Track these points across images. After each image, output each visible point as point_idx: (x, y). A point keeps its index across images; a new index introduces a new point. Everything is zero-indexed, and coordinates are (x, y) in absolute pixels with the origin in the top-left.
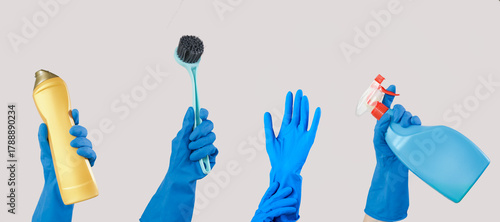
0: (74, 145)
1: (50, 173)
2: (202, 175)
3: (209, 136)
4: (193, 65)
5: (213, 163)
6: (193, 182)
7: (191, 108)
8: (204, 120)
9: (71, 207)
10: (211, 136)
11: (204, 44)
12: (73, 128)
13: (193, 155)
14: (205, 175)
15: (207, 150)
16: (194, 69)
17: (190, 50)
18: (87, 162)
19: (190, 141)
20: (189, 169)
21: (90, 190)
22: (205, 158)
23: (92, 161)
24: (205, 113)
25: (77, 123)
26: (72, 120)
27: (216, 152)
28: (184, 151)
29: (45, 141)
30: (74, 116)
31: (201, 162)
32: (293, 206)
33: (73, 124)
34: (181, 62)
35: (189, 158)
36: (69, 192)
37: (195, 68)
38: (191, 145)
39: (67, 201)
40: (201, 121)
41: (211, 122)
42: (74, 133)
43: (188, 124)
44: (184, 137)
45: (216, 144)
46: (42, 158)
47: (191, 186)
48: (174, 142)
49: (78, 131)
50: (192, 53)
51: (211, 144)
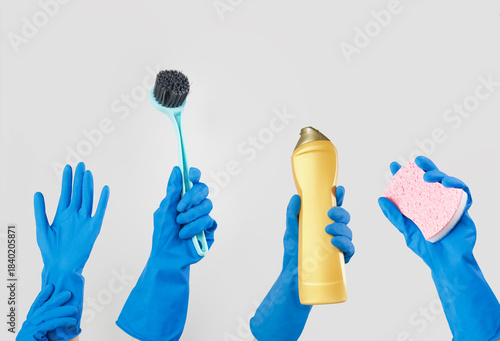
0: (330, 231)
1: (291, 259)
2: (197, 258)
3: (203, 204)
4: (176, 110)
5: (210, 241)
6: (186, 268)
7: (177, 168)
8: (196, 183)
9: (308, 308)
10: (205, 205)
11: (189, 80)
12: (333, 209)
13: (184, 232)
14: (201, 257)
15: (202, 224)
16: (177, 116)
17: (171, 89)
18: (341, 256)
19: (178, 213)
20: (179, 250)
21: (336, 293)
22: (199, 234)
23: (348, 256)
24: (196, 173)
25: (339, 204)
26: (334, 199)
27: (214, 225)
28: (171, 227)
29: (294, 217)
30: (339, 194)
31: (195, 240)
32: (72, 316)
33: (334, 204)
34: (160, 106)
35: (177, 236)
36: (310, 289)
37: (179, 114)
38: (181, 218)
39: (304, 300)
40: (191, 185)
41: (204, 185)
42: (332, 216)
43: (173, 189)
44: (170, 208)
45: (213, 215)
46: (286, 238)
47: (183, 273)
48: (157, 215)
49: (338, 214)
50: (174, 93)
51: (207, 214)
